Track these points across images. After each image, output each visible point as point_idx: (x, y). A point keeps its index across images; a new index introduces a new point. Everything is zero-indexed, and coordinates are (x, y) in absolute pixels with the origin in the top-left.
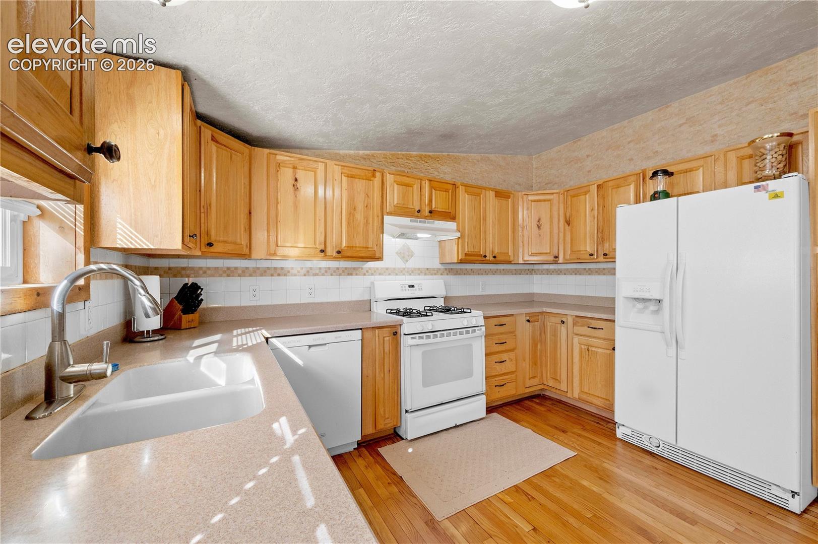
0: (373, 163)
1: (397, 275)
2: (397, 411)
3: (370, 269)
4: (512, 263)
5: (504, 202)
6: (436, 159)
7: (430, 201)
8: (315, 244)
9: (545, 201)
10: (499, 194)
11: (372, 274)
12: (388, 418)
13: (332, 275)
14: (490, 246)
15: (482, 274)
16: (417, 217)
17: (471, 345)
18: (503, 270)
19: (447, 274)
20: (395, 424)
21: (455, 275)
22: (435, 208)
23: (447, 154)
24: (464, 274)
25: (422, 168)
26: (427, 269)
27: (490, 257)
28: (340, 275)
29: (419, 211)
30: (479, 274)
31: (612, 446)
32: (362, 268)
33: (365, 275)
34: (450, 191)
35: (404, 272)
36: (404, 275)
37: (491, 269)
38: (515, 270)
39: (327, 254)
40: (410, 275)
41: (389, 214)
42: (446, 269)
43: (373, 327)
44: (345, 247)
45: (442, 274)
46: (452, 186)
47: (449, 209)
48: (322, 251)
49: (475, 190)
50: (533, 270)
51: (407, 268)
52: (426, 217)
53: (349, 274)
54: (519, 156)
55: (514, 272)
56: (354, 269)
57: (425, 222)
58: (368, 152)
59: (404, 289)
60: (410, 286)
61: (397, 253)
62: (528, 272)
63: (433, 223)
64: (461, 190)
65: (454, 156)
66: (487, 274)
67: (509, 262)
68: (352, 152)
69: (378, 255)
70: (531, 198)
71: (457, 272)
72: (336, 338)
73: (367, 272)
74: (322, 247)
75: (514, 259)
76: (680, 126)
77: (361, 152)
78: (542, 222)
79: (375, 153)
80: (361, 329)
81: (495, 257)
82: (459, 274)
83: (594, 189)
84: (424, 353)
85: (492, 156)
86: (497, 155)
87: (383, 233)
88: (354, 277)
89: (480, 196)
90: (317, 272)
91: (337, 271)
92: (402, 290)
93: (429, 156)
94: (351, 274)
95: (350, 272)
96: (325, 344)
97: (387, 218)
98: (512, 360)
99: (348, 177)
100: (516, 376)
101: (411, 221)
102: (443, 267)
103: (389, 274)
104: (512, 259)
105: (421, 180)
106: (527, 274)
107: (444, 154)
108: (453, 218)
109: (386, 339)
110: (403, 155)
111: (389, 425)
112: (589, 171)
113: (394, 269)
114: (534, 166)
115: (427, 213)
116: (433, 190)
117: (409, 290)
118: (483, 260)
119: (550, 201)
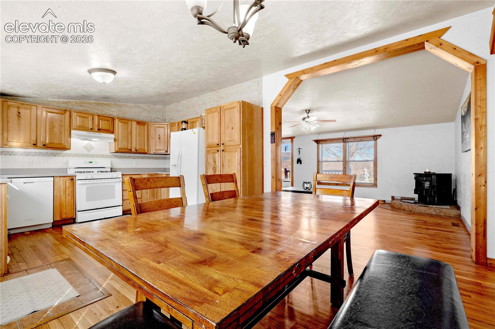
0: (69, 106)
1: (83, 157)
2: (74, 211)
3: (67, 154)
4: (147, 153)
5: (142, 127)
6: (108, 105)
7: (99, 125)
8: (30, 141)
9: (162, 127)
10: (139, 123)
11: (68, 156)
12: (68, 214)
13: (43, 156)
14: (134, 146)
15: (135, 158)
16: (91, 131)
17: (114, 186)
18: (148, 157)
19: (114, 158)
20: (72, 216)
21: (119, 158)
22: (101, 128)
23: (114, 103)
24: (125, 158)
25: (99, 109)
26: (102, 155)
27: (133, 150)
28: (48, 156)
29: (91, 129)
30: (133, 158)
32: (62, 153)
33: (64, 156)
34: (110, 121)
36: (87, 157)
37: (141, 157)
38: (156, 157)
39: (38, 146)
40: (92, 157)
41: (74, 129)
42: (113, 155)
43: (60, 176)
44: (48, 143)
45: (111, 158)
46: (111, 118)
47: (109, 128)
48: (34, 144)
49: (125, 121)
50: (166, 157)
51: (90, 154)
52: (96, 132)
53: (54, 156)
54: (158, 106)
55: (155, 158)
56: (57, 153)
57: (96, 134)
58: (66, 100)
60: (89, 162)
61: (84, 147)
62: (163, 158)
63: (101, 134)
64: (116, 121)
65: (118, 104)
66: (139, 159)
67: (146, 153)
68: (56, 100)
69: (67, 147)
70: (156, 126)
71: (120, 157)
72: (39, 180)
74: (35, 143)
75: (148, 152)
77: (61, 100)
78: (161, 136)
79: (70, 101)
80: (53, 177)
81: (136, 150)
82: (122, 158)
83: (177, 124)
84: (87, 188)
85: (142, 105)
86: (145, 105)
87: (70, 137)
88: (57, 157)
89: (128, 124)
90: (34, 154)
91: (46, 154)
92: (85, 164)
93: (103, 103)
94: (55, 156)
96: (33, 182)
97: (72, 131)
98: (139, 193)
99: (49, 113)
100: (141, 200)
101: (87, 133)
102: (112, 155)
103: (79, 157)
104: (147, 151)
105: (93, 115)
106: (163, 159)
107: (112, 103)
108: (112, 132)
109: (67, 181)
110: (87, 102)
111: (69, 217)
112: (182, 116)
113: (82, 154)
114: (167, 111)
115: (96, 130)
116: (100, 120)
117: (89, 164)
118: (130, 152)
119: (164, 127)
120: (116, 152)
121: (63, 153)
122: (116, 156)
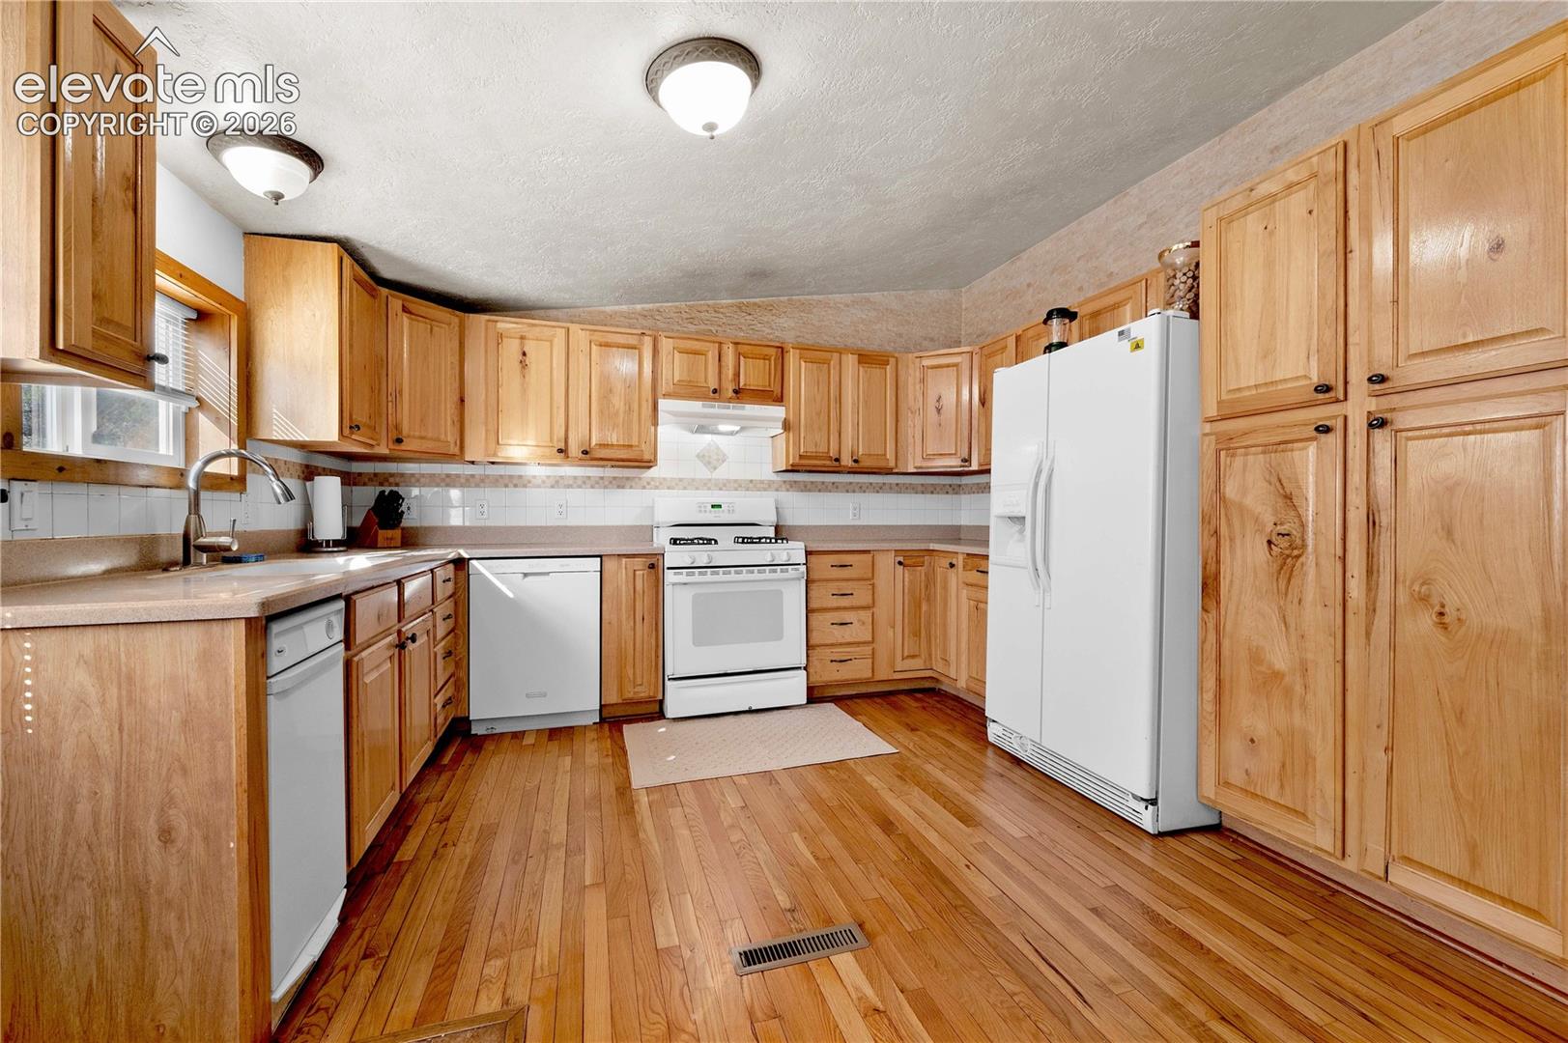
0: (658, 322)
1: (697, 489)
2: (657, 677)
3: (653, 479)
4: (894, 471)
5: (877, 372)
6: (769, 308)
7: (737, 375)
8: (551, 440)
9: (948, 366)
10: (865, 358)
11: (657, 488)
12: (640, 685)
13: (592, 487)
14: (850, 444)
15: (854, 492)
16: (714, 399)
17: (780, 593)
18: (897, 484)
19: (788, 490)
20: (652, 694)
21: (802, 491)
22: (745, 385)
23: (786, 298)
24: (820, 491)
25: (741, 324)
26: (751, 481)
27: (847, 461)
28: (605, 487)
29: (715, 391)
30: (847, 491)
31: (977, 755)
32: (640, 479)
33: (644, 488)
34: (773, 358)
35: (709, 485)
36: (709, 489)
37: (871, 484)
38: (922, 485)
39: (570, 455)
40: (721, 489)
41: (666, 396)
42: (785, 482)
43: (619, 555)
44: (596, 444)
45: (777, 490)
46: (775, 350)
47: (770, 385)
48: (560, 451)
49: (818, 354)
50: (960, 486)
51: (715, 479)
52: (730, 400)
53: (619, 487)
54: (931, 292)
55: (920, 488)
56: (628, 479)
57: (729, 408)
58: (651, 306)
59: (703, 509)
60: (713, 506)
61: (698, 456)
62: (950, 490)
63: (743, 408)
64: (792, 358)
65: (800, 301)
66: (864, 492)
67: (889, 472)
68: (624, 308)
69: (647, 456)
70: (926, 362)
71: (806, 487)
72: (562, 566)
73: (648, 483)
74: (562, 446)
75: (896, 465)
76: (1140, 226)
77: (639, 307)
78: (944, 401)
79: (661, 307)
80: (600, 556)
81: (856, 461)
82: (810, 491)
83: (1011, 343)
84: (696, 597)
85: (876, 296)
86: (885, 293)
87: (655, 424)
88: (627, 491)
89: (829, 364)
90: (571, 482)
91: (601, 481)
92: (700, 511)
93: (755, 304)
94: (623, 487)
95: (620, 484)
96: (548, 573)
97: (663, 404)
98: (863, 623)
99: (601, 345)
100: (873, 649)
101: (704, 406)
102: (779, 479)
103: (685, 488)
104: (892, 464)
105: (721, 343)
106: (947, 493)
107: (781, 298)
108: (779, 400)
109: (637, 573)
110: (709, 306)
111: (642, 695)
112: (1030, 312)
113: (693, 480)
114: (964, 307)
115: (730, 393)
116: (742, 358)
117: (710, 512)
118: (835, 467)
119: (956, 365)
120: (790, 468)
121: (642, 476)
122: (793, 486)
